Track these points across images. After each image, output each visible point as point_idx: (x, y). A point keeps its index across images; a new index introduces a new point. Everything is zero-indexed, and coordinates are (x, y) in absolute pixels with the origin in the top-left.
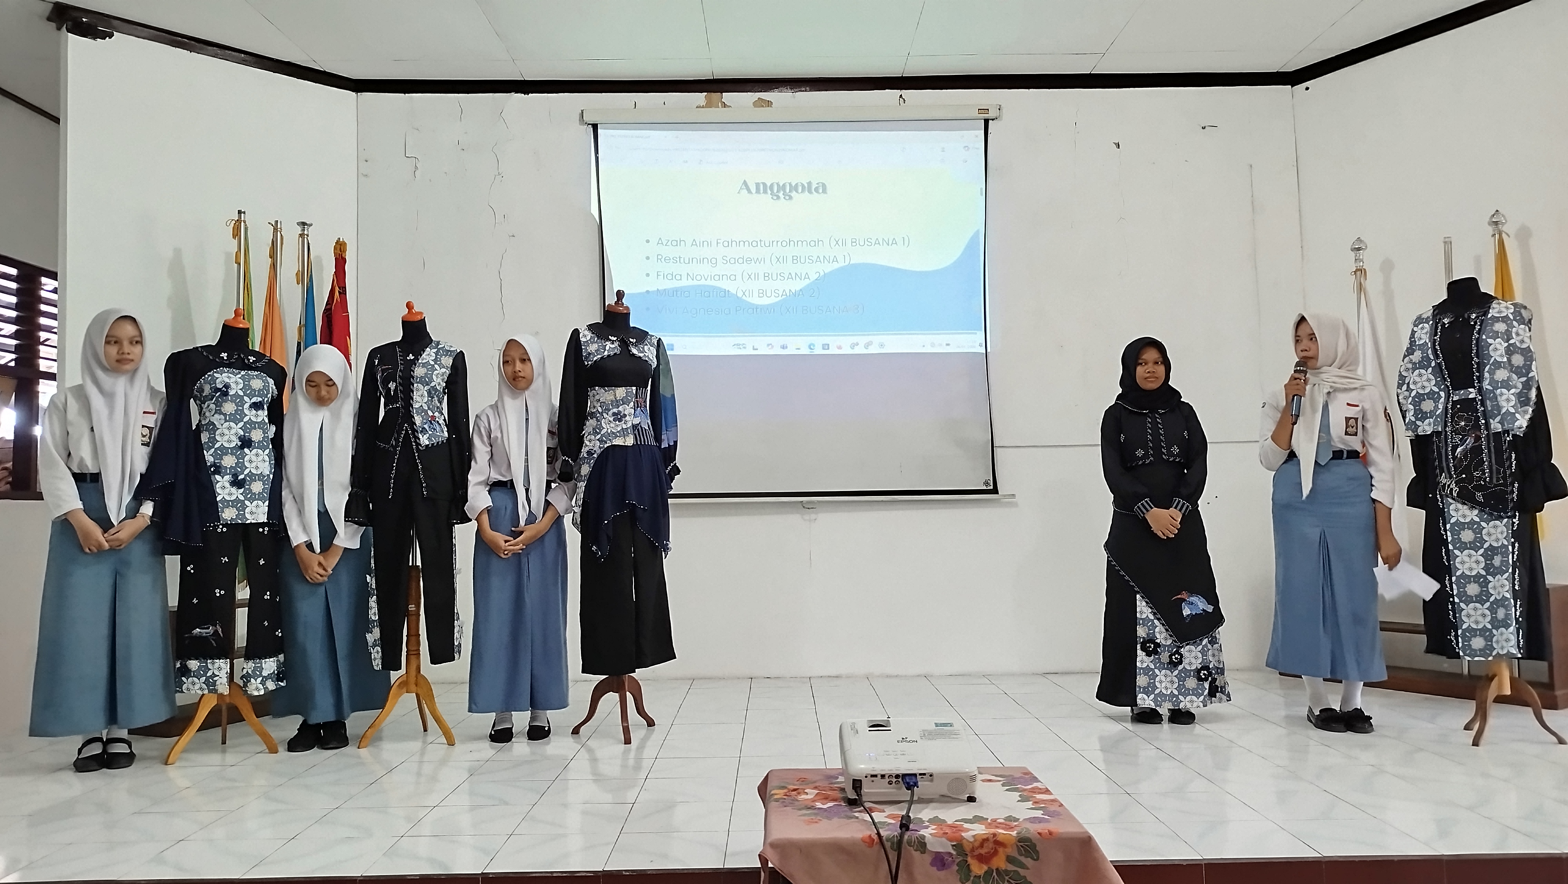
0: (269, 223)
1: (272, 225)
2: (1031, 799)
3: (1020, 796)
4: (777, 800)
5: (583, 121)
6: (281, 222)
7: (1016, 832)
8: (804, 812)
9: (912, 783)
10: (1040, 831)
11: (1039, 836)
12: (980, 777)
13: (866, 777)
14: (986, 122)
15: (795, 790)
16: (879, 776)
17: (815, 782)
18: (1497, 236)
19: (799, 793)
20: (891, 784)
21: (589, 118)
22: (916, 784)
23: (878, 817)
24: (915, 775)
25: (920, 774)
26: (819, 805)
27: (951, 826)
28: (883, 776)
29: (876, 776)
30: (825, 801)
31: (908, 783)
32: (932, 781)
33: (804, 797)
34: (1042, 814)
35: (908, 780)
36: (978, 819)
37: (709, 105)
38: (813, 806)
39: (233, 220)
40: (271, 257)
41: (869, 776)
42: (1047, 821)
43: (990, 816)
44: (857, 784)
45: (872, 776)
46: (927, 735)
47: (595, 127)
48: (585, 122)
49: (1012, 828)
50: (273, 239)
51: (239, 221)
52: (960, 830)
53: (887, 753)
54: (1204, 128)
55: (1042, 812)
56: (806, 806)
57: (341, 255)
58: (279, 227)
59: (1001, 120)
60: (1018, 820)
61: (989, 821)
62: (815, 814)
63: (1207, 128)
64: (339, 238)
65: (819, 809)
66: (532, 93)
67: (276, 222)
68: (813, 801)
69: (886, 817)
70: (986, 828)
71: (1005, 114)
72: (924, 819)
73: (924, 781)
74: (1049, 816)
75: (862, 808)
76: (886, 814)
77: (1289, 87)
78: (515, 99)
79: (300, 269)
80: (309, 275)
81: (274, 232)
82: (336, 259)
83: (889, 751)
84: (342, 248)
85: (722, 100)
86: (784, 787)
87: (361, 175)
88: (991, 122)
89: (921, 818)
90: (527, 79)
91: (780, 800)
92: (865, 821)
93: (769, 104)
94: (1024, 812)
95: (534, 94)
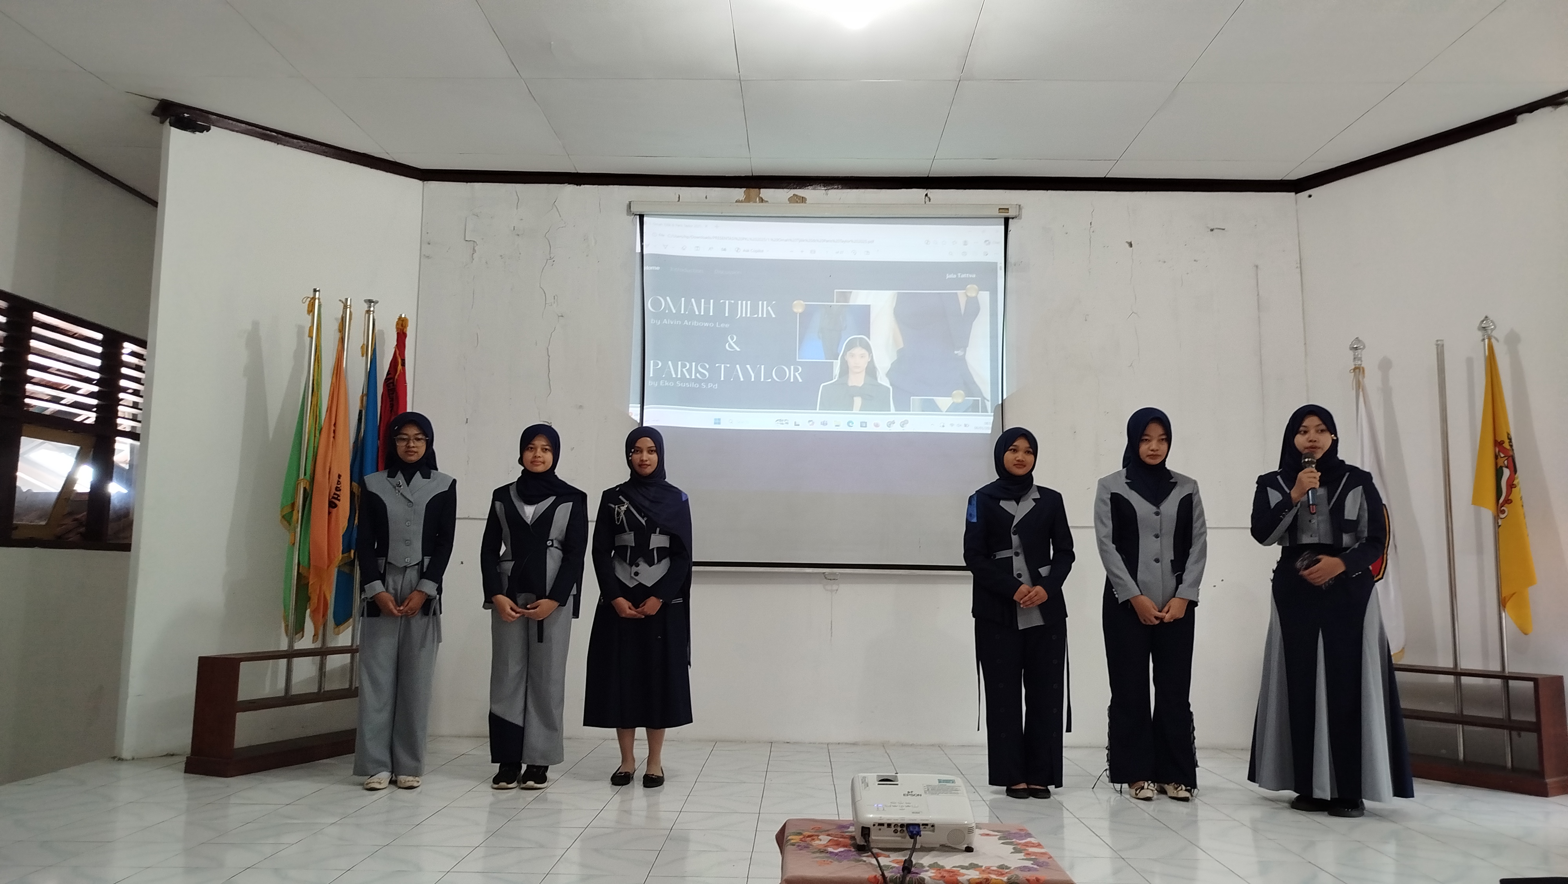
0: (340, 300)
1: (343, 302)
2: (1023, 851)
3: (1014, 848)
4: (793, 845)
5: (631, 211)
6: (351, 300)
7: (1006, 878)
8: (818, 855)
9: (914, 832)
10: (1028, 878)
11: (1027, 882)
12: (978, 831)
13: (874, 825)
14: (1007, 221)
15: (809, 836)
16: (886, 825)
17: (828, 831)
18: (1486, 341)
19: (813, 839)
20: (896, 833)
21: (636, 209)
22: (919, 834)
23: (883, 861)
24: (918, 825)
25: (923, 825)
26: (830, 849)
27: (949, 871)
28: (889, 825)
29: (882, 825)
30: (836, 847)
31: (912, 832)
32: (933, 831)
33: (817, 842)
34: (1032, 864)
35: (911, 829)
36: (973, 866)
37: (748, 199)
38: (826, 850)
39: (308, 297)
40: (340, 332)
41: (877, 825)
42: (1036, 870)
43: (984, 863)
44: (866, 831)
45: (880, 824)
46: (931, 790)
47: (641, 217)
48: (632, 213)
49: (1004, 874)
50: (342, 315)
51: (314, 298)
52: (956, 875)
53: (894, 805)
54: (1212, 230)
55: (1032, 862)
56: (820, 850)
57: (403, 330)
58: (349, 304)
59: (1021, 218)
60: (1009, 868)
61: (983, 868)
62: (827, 857)
63: (1215, 231)
64: (401, 315)
65: (831, 853)
66: (584, 184)
67: (347, 300)
68: (826, 846)
69: (890, 862)
70: (980, 873)
71: (1024, 212)
72: (924, 865)
73: (926, 831)
74: (1038, 866)
75: (870, 853)
76: (891, 859)
77: (1293, 194)
78: (568, 190)
79: (365, 343)
80: (373, 348)
81: (344, 309)
82: (398, 333)
83: (895, 803)
84: (404, 324)
85: (760, 195)
86: (800, 834)
87: (424, 257)
88: (1010, 220)
89: (922, 864)
90: (579, 172)
91: (798, 844)
92: (871, 864)
93: (803, 200)
94: (1015, 861)
95: (586, 186)
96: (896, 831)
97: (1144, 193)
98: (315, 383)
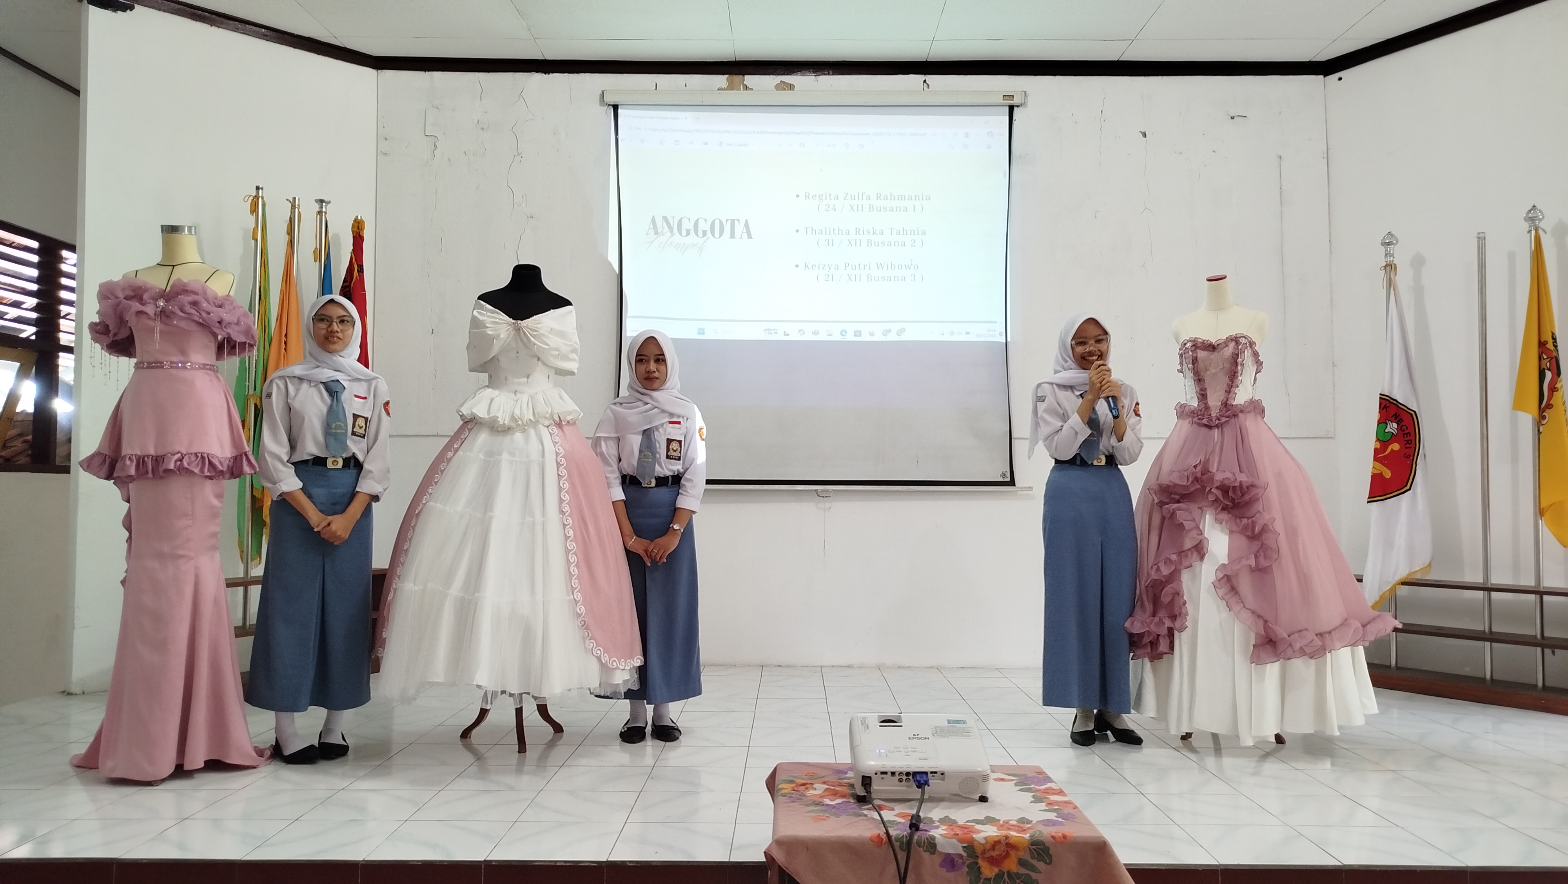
0: (287, 200)
1: (290, 202)
2: (1044, 800)
3: (1034, 797)
4: (784, 795)
5: (604, 101)
6: (299, 199)
7: (1028, 835)
8: (812, 808)
9: (922, 782)
10: (1053, 834)
11: (1052, 839)
12: (993, 776)
13: (876, 774)
14: (1011, 108)
15: (803, 785)
16: (889, 774)
17: (823, 777)
18: (1533, 232)
19: (807, 788)
20: (901, 782)
21: (611, 99)
22: (926, 783)
23: (887, 815)
24: (926, 773)
25: (932, 772)
26: (827, 801)
27: (962, 827)
28: (893, 774)
29: (885, 773)
30: (833, 797)
31: (919, 782)
32: (943, 779)
33: (812, 792)
34: (1056, 817)
35: (918, 779)
36: (989, 820)
37: (731, 87)
38: (821, 802)
39: (250, 196)
40: (289, 235)
41: (879, 773)
42: (1061, 824)
43: (1002, 817)
44: (866, 781)
45: (883, 773)
46: (939, 732)
47: (616, 107)
48: (605, 103)
49: (1025, 830)
50: (290, 216)
51: (257, 197)
52: (972, 832)
53: (898, 750)
54: (1232, 118)
55: (1055, 814)
56: (814, 802)
57: (359, 233)
58: (297, 203)
59: (1026, 107)
60: (1031, 822)
61: (1001, 822)
62: (823, 811)
63: (1236, 118)
64: (357, 217)
65: (827, 805)
66: (553, 73)
67: (294, 199)
68: (821, 797)
69: (895, 815)
70: (998, 829)
71: (1030, 101)
72: (934, 819)
73: (935, 779)
74: (1063, 819)
75: (871, 806)
76: (895, 812)
77: (1322, 77)
78: (536, 78)
79: (318, 247)
80: (326, 252)
81: (292, 209)
82: (354, 237)
83: (900, 748)
84: (360, 226)
85: (745, 83)
86: (792, 782)
87: (381, 153)
88: (1015, 109)
89: (931, 818)
90: (547, 58)
91: (789, 795)
92: (874, 819)
93: (791, 87)
94: (1037, 813)
95: (554, 74)
96: (900, 780)
97: (1160, 78)
98: (262, 290)
